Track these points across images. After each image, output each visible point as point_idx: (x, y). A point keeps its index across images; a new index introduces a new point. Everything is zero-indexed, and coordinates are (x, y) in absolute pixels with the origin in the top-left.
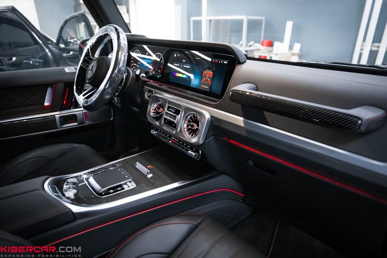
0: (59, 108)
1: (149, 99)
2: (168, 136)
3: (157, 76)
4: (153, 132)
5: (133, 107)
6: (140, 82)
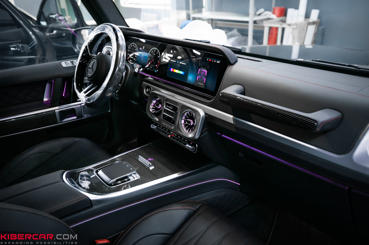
0: (58, 103)
1: (148, 95)
2: (167, 130)
3: (155, 71)
4: (153, 127)
5: (131, 100)
6: (138, 77)
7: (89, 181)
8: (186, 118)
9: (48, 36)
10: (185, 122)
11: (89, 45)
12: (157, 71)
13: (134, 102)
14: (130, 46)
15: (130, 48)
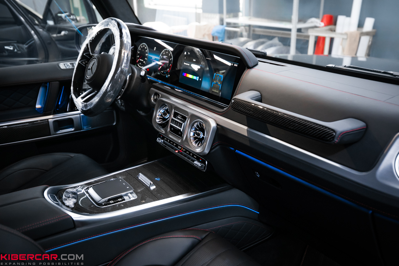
0: (53, 110)
1: (155, 103)
2: (175, 144)
3: (166, 76)
4: (160, 141)
5: (139, 111)
6: (147, 82)
7: (75, 199)
8: (196, 130)
9: (54, 37)
10: (194, 135)
11: (90, 43)
12: (169, 75)
13: (141, 113)
14: (140, 48)
15: (140, 49)
